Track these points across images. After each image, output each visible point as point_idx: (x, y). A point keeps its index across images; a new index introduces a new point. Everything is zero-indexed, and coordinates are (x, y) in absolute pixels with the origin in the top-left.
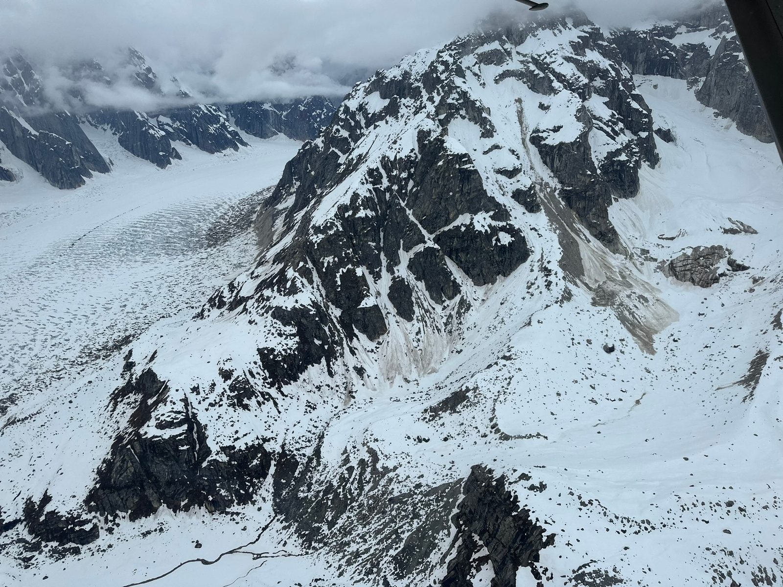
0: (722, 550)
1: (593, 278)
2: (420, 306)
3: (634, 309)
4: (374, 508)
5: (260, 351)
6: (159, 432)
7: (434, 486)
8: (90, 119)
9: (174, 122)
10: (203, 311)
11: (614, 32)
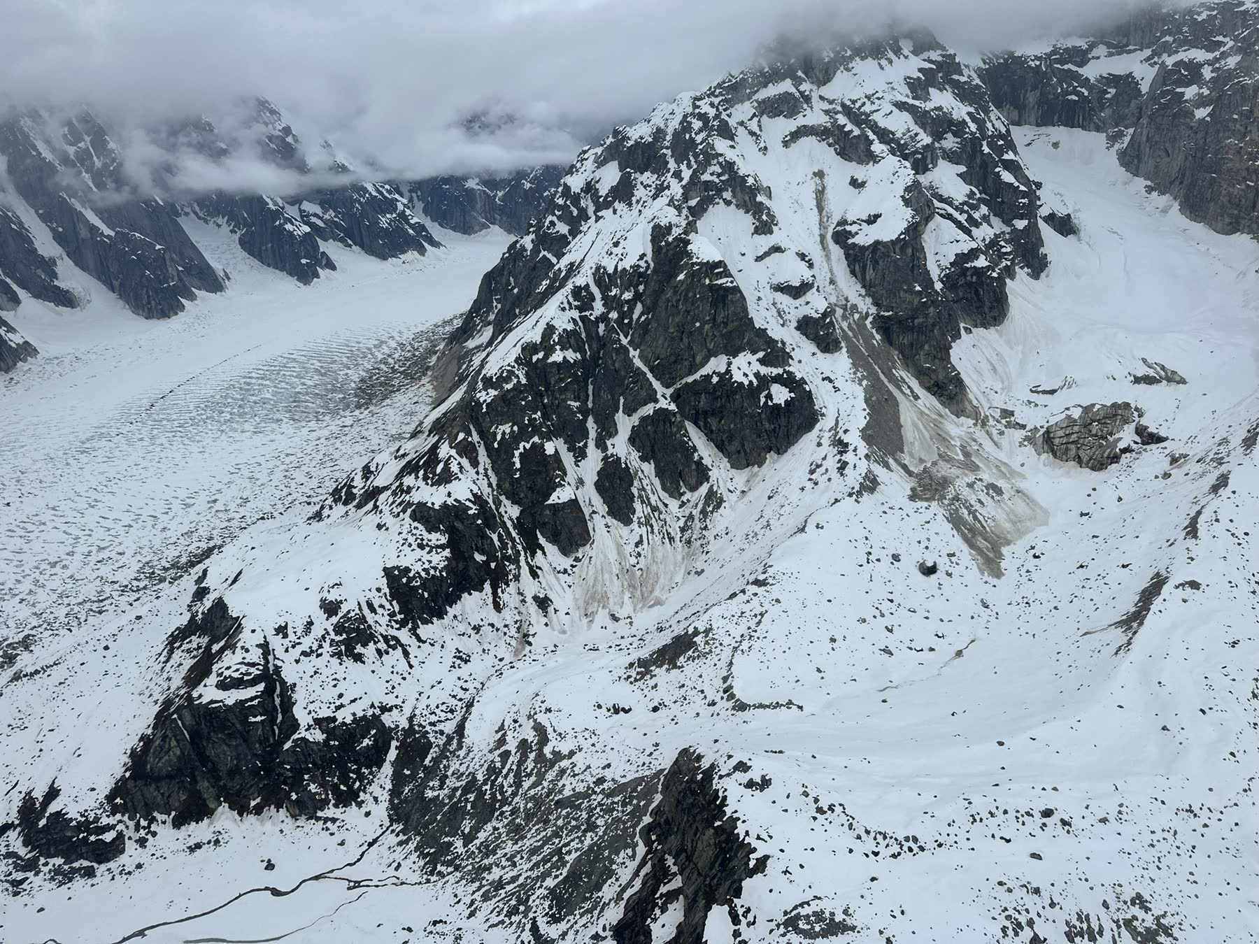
0: (1024, 886)
1: (917, 456)
2: (645, 501)
3: (977, 506)
4: (534, 815)
5: (388, 572)
6: (219, 695)
7: (623, 780)
8: (197, 209)
9: (325, 211)
10: (322, 508)
11: (989, 58)
